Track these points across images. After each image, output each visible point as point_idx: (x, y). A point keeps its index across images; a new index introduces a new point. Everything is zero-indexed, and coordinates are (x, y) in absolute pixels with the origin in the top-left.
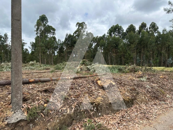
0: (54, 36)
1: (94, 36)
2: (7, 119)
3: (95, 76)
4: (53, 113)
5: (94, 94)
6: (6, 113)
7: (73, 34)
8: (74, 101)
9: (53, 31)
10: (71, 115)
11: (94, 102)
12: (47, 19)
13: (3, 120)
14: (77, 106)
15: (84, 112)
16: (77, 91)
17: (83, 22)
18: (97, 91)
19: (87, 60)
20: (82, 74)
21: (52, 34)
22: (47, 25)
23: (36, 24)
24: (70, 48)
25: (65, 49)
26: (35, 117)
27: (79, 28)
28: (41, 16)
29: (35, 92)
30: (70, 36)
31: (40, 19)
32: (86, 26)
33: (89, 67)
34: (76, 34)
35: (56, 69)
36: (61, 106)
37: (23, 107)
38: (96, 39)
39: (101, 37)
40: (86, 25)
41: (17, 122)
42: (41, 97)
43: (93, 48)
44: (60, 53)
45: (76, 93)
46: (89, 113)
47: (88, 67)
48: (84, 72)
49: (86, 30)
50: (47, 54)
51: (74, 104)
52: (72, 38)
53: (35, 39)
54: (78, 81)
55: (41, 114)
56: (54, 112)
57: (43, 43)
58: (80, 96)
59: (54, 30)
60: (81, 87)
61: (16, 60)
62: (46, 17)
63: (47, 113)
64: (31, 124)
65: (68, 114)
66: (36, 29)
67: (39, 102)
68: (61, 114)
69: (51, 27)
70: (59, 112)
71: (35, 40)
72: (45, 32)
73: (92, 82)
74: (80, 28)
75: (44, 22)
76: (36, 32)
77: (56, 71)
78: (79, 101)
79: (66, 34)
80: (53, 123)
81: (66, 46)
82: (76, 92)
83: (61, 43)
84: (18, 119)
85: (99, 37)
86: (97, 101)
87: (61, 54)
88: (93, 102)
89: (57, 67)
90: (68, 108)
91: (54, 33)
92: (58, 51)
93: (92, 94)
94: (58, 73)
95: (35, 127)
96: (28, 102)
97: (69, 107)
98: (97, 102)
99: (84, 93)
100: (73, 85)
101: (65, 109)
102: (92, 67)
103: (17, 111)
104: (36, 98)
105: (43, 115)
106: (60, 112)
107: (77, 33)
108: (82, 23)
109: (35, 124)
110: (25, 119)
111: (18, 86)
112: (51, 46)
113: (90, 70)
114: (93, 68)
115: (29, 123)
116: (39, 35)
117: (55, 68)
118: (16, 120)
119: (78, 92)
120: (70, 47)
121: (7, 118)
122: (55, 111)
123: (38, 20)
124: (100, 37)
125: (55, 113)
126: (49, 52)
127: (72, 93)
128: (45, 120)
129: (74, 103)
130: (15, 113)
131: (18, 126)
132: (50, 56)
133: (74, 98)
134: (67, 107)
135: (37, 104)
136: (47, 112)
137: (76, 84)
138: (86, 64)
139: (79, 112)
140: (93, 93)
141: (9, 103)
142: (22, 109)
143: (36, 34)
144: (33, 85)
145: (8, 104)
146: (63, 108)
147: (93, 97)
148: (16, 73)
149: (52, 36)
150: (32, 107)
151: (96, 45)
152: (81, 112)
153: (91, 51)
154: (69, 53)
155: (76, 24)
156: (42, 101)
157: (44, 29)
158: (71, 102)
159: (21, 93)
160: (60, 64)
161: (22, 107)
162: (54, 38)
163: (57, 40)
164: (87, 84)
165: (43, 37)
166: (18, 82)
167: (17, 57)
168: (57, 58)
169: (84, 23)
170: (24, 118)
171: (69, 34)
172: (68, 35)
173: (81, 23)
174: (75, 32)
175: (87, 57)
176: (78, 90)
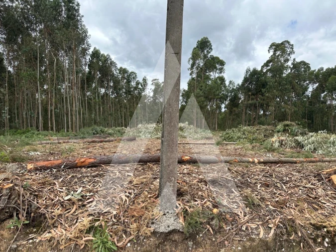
0: (221, 75)
1: (312, 69)
2: (153, 223)
3: (319, 161)
4: (230, 229)
5: (324, 205)
6: (152, 213)
7: (261, 67)
8: (275, 214)
9: (220, 67)
10: (267, 242)
11: (324, 224)
12: (210, 44)
13: (148, 223)
14: (282, 225)
15: (297, 243)
16: (279, 192)
17: (285, 41)
18: (330, 200)
19: (293, 123)
20: (283, 154)
21: (218, 71)
22: (209, 57)
23: (191, 56)
24: (253, 97)
25: (242, 99)
26: (197, 229)
27: (274, 54)
28: (200, 40)
29: (195, 182)
30: (255, 72)
31: (197, 47)
32: (292, 49)
33: (300, 138)
34: (269, 68)
35: (225, 139)
36: (246, 218)
37: (177, 207)
38: (317, 75)
39: (332, 69)
40: (292, 45)
41: (168, 232)
42: (206, 194)
43: (308, 96)
44: (232, 108)
45: (278, 197)
46: (310, 247)
47: (299, 140)
48: (288, 150)
49: (293, 56)
50: (208, 109)
51: (273, 221)
52: (259, 77)
53: (188, 83)
54: (277, 169)
55: (208, 226)
56: (233, 229)
57: (201, 90)
58: (288, 205)
59: (222, 63)
60: (288, 185)
61: (171, 122)
62: (209, 42)
63: (217, 228)
64: (190, 241)
65: (261, 239)
66: (190, 66)
67: (203, 202)
68: (246, 236)
69: (217, 58)
70: (241, 230)
71: (188, 86)
72: (206, 70)
73: (315, 177)
74: (277, 54)
75: (205, 51)
76: (190, 72)
77: (225, 142)
78: (285, 215)
79: (246, 69)
80: (231, 250)
81: (245, 93)
82: (277, 195)
83: (235, 88)
84: (170, 227)
85: (326, 70)
86: (332, 225)
87: (234, 109)
88: (320, 225)
89: (228, 136)
90: (260, 226)
91: (221, 70)
92: (227, 103)
93: (318, 205)
94: (229, 147)
95: (196, 248)
96: (184, 198)
97: (262, 225)
98: (331, 227)
99: (296, 199)
100: (267, 177)
101: (254, 227)
102: (310, 140)
103: (168, 212)
104: (197, 194)
105: (210, 229)
106: (244, 231)
107: (270, 64)
108: (282, 43)
109: (197, 244)
110: (181, 230)
111: (171, 168)
112: (214, 95)
113: (302, 147)
114: (313, 143)
115: (187, 239)
116: (194, 76)
117: (222, 136)
118: (167, 228)
119: (281, 195)
120: (253, 94)
121: (154, 221)
122: (234, 226)
123: (195, 48)
124: (328, 70)
125: (235, 231)
126: (210, 107)
127: (267, 196)
128: (214, 240)
129: (274, 219)
130: (164, 214)
131: (170, 239)
132: (212, 113)
133: (274, 207)
134: (258, 223)
135: (200, 205)
136: (218, 224)
137: (274, 176)
138: (291, 131)
139: (286, 240)
140: (320, 203)
141: (156, 194)
142: (175, 209)
143: (191, 74)
144: (188, 166)
145: (154, 197)
146: (249, 224)
147: (319, 212)
148: (169, 145)
149: (217, 75)
150: (192, 209)
151: (317, 87)
152: (291, 242)
153: (303, 102)
154: (250, 107)
155: (270, 48)
156: (209, 201)
157: (204, 65)
158: (266, 215)
159: (175, 180)
160: (233, 130)
161: (175, 206)
162: (222, 80)
163: (227, 83)
164: (303, 179)
165: (202, 79)
166: (171, 161)
167: (172, 118)
168: (224, 118)
169: (288, 42)
170: (178, 228)
171: (251, 69)
172: (249, 71)
173: (280, 43)
174: (266, 64)
175: (292, 117)
176: (281, 192)
